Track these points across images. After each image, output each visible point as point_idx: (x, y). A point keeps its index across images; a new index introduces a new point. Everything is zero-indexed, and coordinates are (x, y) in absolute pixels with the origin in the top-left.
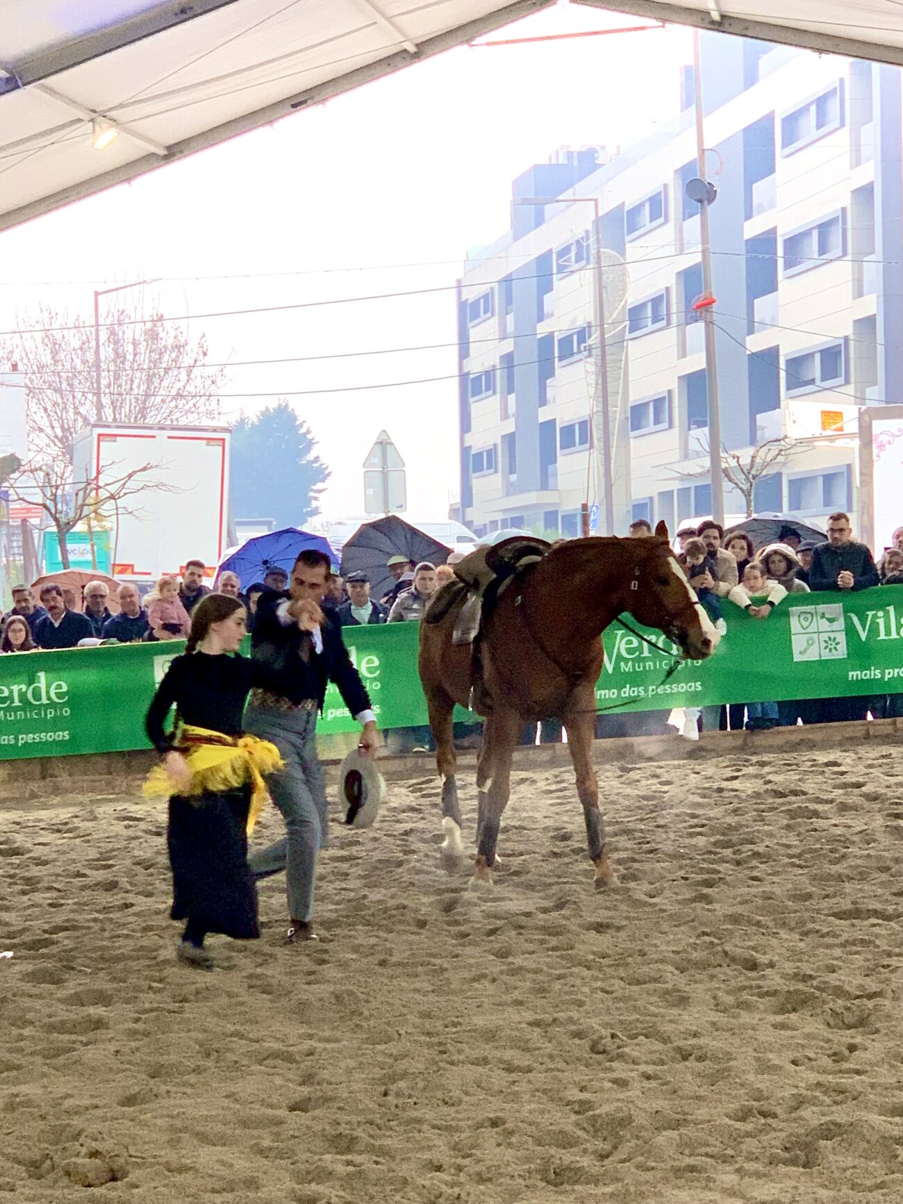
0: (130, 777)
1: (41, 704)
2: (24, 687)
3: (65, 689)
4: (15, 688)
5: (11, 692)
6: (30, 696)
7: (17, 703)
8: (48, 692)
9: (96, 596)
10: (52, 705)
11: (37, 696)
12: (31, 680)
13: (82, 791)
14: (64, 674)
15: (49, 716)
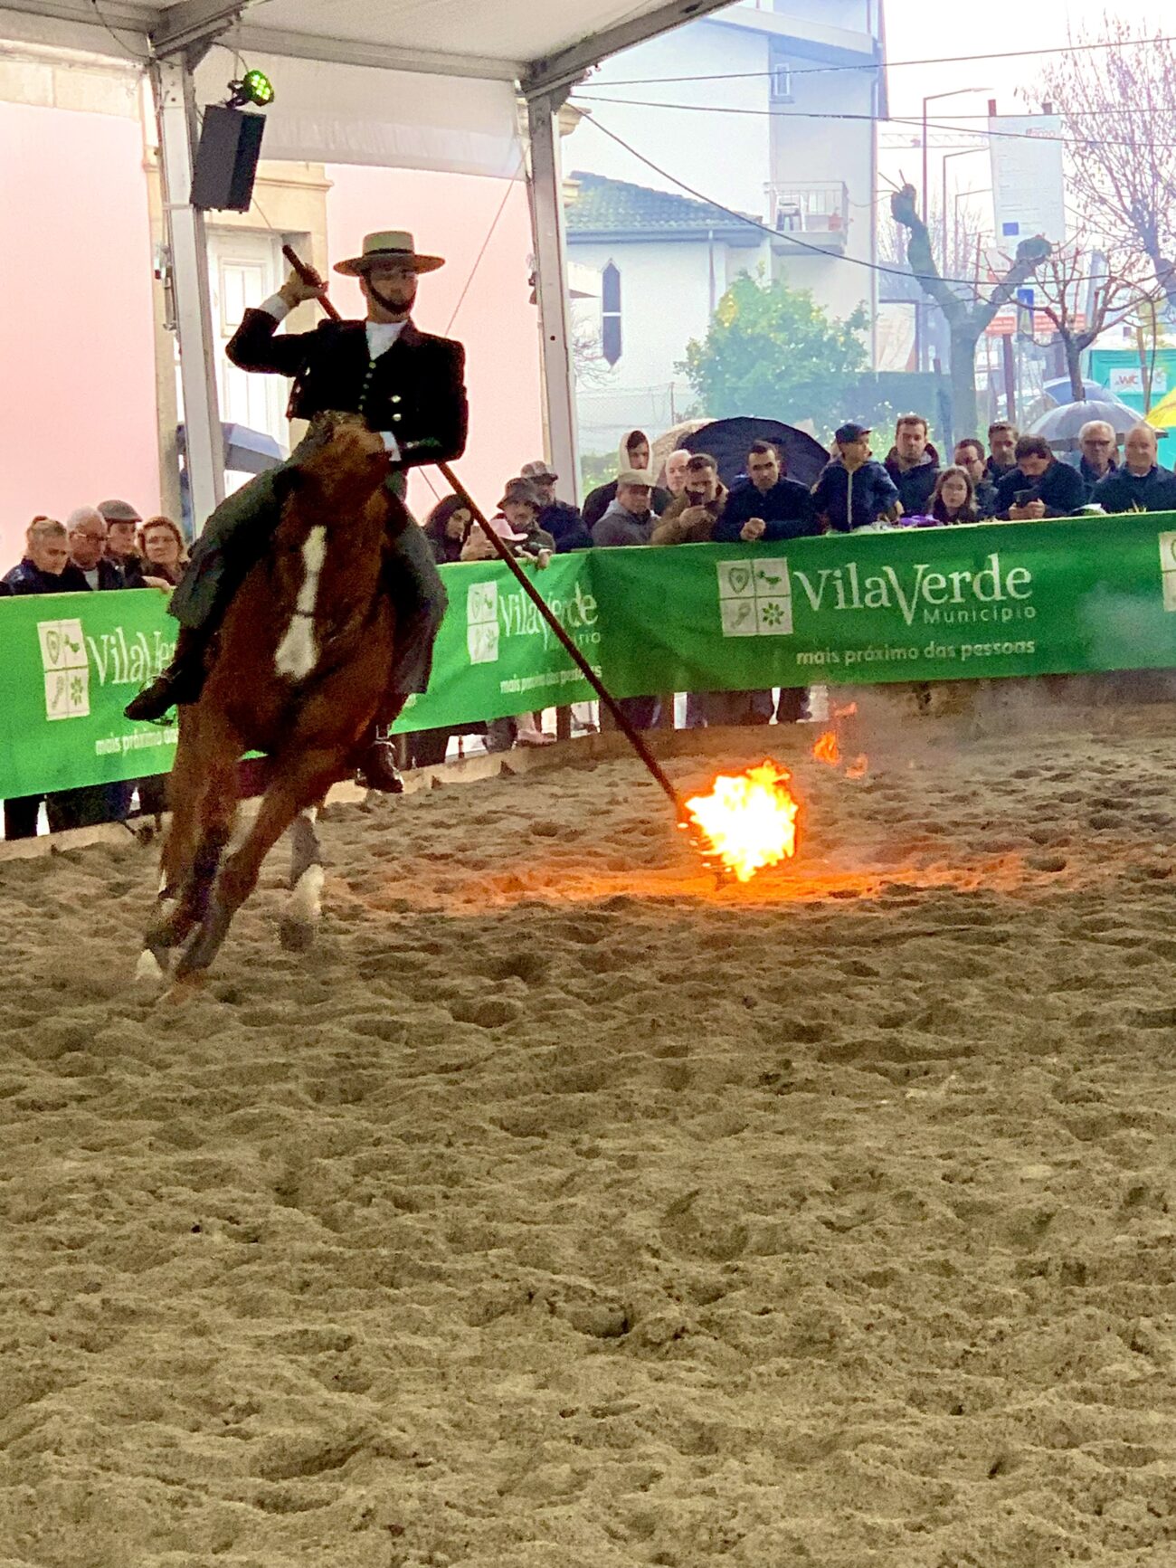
0: (1121, 710)
1: (994, 601)
2: (967, 575)
3: (1027, 578)
4: (956, 577)
5: (949, 581)
6: (976, 588)
7: (958, 599)
8: (1003, 587)
9: (1094, 441)
10: (1009, 602)
11: (987, 586)
12: (980, 564)
13: (1052, 729)
14: (1027, 556)
15: (1005, 618)
